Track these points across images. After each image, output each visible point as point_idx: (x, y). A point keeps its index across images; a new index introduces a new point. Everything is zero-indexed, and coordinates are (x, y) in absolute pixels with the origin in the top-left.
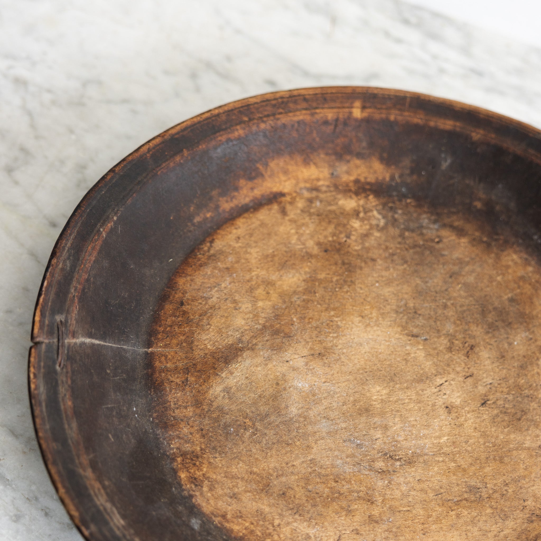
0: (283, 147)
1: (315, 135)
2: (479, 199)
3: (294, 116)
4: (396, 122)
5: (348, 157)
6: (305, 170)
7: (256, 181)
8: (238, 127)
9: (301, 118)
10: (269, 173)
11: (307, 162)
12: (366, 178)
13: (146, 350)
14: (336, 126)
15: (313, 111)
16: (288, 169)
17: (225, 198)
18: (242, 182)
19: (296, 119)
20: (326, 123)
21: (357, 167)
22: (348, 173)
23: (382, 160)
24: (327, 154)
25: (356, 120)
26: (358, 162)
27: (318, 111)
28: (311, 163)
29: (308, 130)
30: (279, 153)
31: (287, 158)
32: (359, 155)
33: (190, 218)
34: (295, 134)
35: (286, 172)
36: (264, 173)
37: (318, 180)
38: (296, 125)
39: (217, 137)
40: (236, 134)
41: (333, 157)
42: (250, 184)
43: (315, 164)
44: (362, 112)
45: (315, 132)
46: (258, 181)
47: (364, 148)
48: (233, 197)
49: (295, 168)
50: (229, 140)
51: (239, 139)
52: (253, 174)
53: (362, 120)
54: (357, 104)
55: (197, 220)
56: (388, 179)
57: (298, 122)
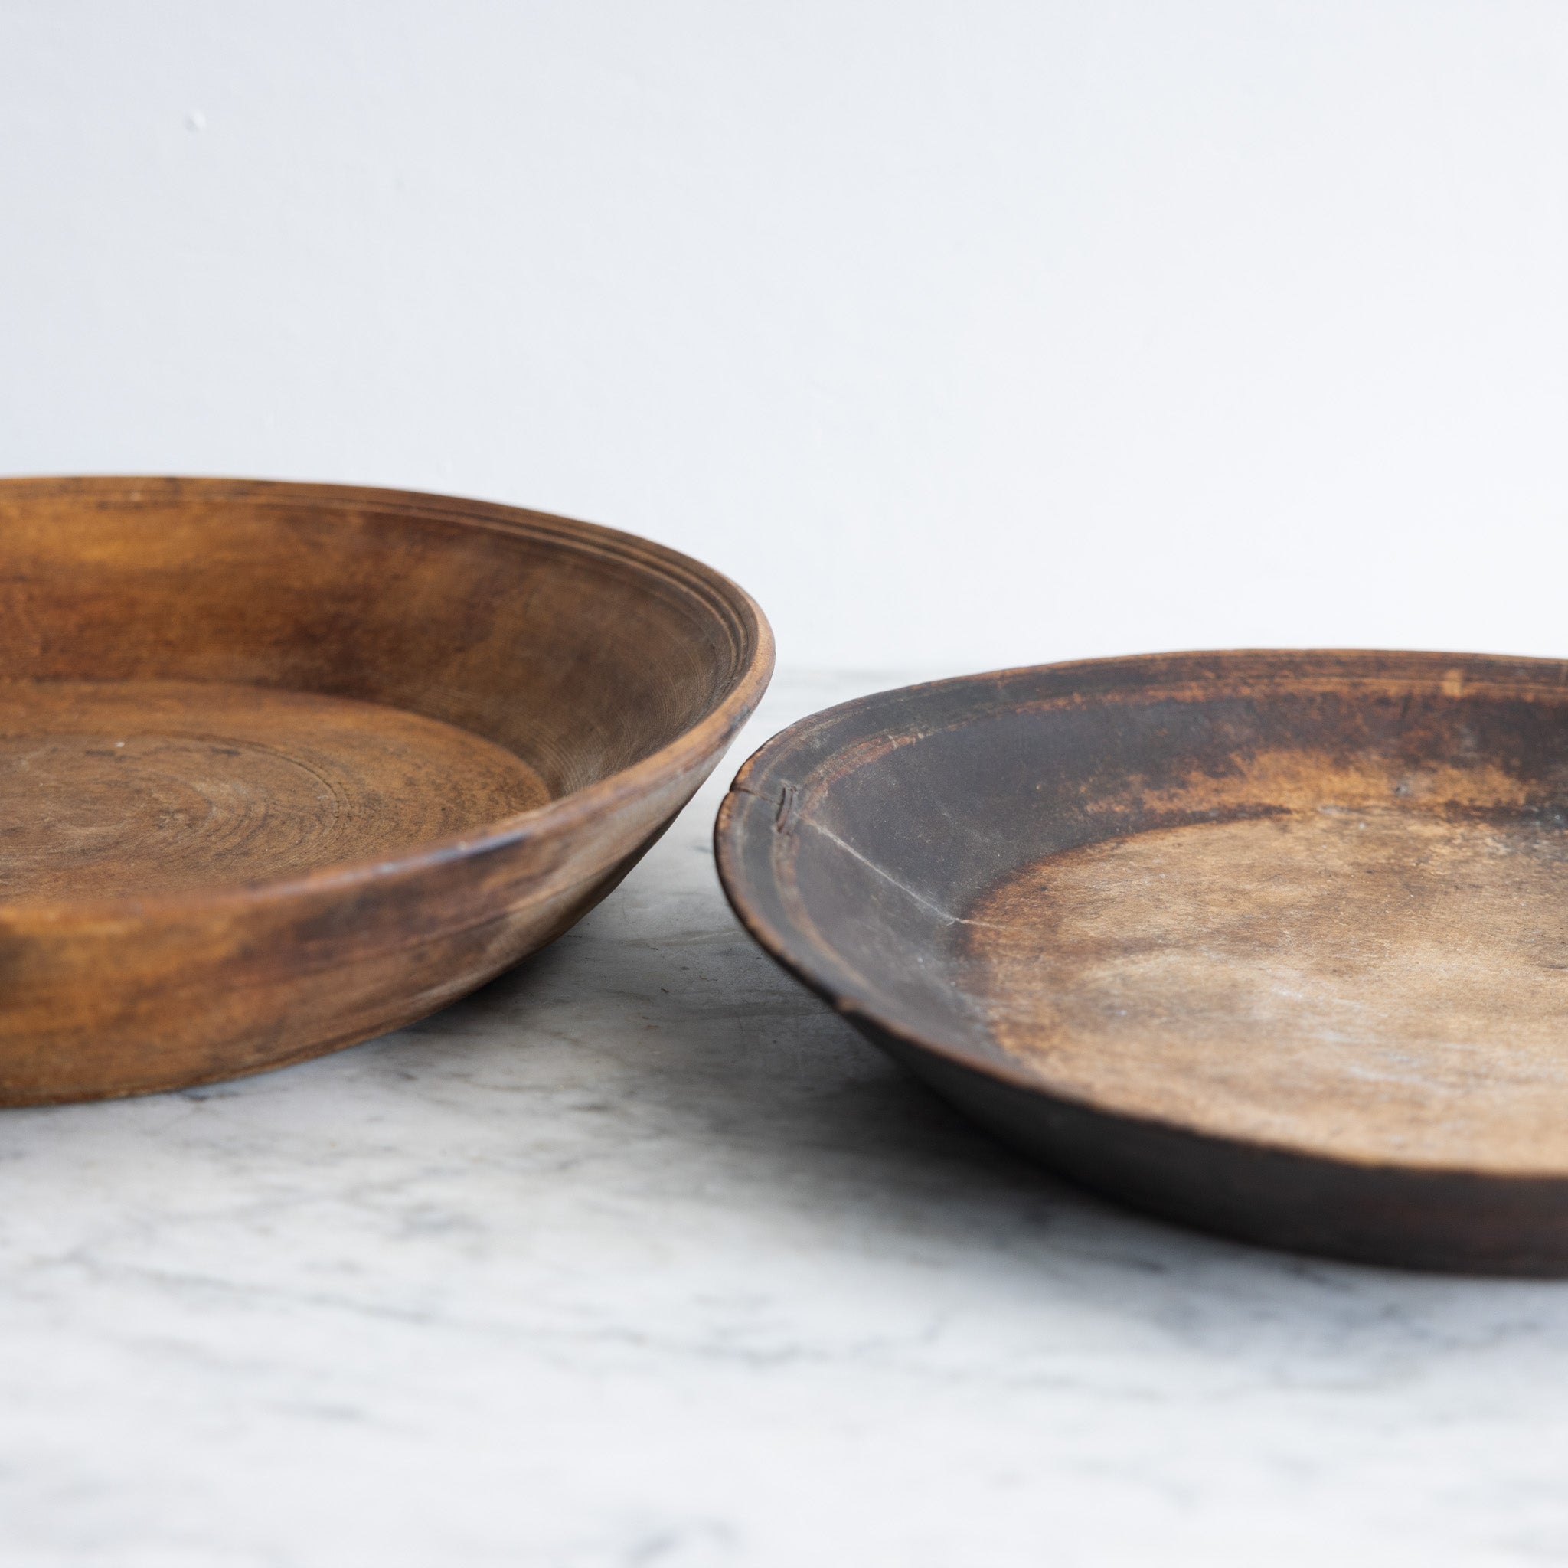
0: (1288, 735)
1: (1359, 720)
3: (1316, 683)
4: (1538, 704)
5: (1433, 764)
6: (1336, 779)
7: (1227, 780)
8: (1193, 684)
9: (1329, 688)
10: (1256, 773)
11: (1341, 765)
12: (1471, 800)
13: (958, 919)
14: (1406, 709)
15: (1356, 680)
16: (1299, 773)
17: (1157, 793)
18: (1196, 776)
19: (1319, 689)
20: (1384, 701)
21: (1453, 781)
22: (1432, 791)
23: (1507, 770)
24: (1384, 755)
25: (1451, 700)
26: (1455, 773)
27: (1367, 680)
28: (1351, 768)
29: (1344, 710)
30: (1280, 743)
31: (1298, 754)
32: (1458, 763)
33: (1079, 802)
34: (1315, 715)
35: (1294, 777)
36: (1245, 769)
37: (1366, 797)
38: (1319, 699)
39: (1147, 690)
40: (1188, 694)
41: (1400, 761)
42: (1213, 783)
43: (1357, 769)
44: (1463, 686)
45: (1359, 716)
46: (1231, 781)
47: (1468, 750)
48: (1175, 795)
49: (1313, 772)
50: (1171, 701)
51: (1195, 703)
52: (1222, 768)
53: (1464, 701)
54: (1454, 674)
55: (1091, 808)
56: (1522, 801)
57: (1324, 695)
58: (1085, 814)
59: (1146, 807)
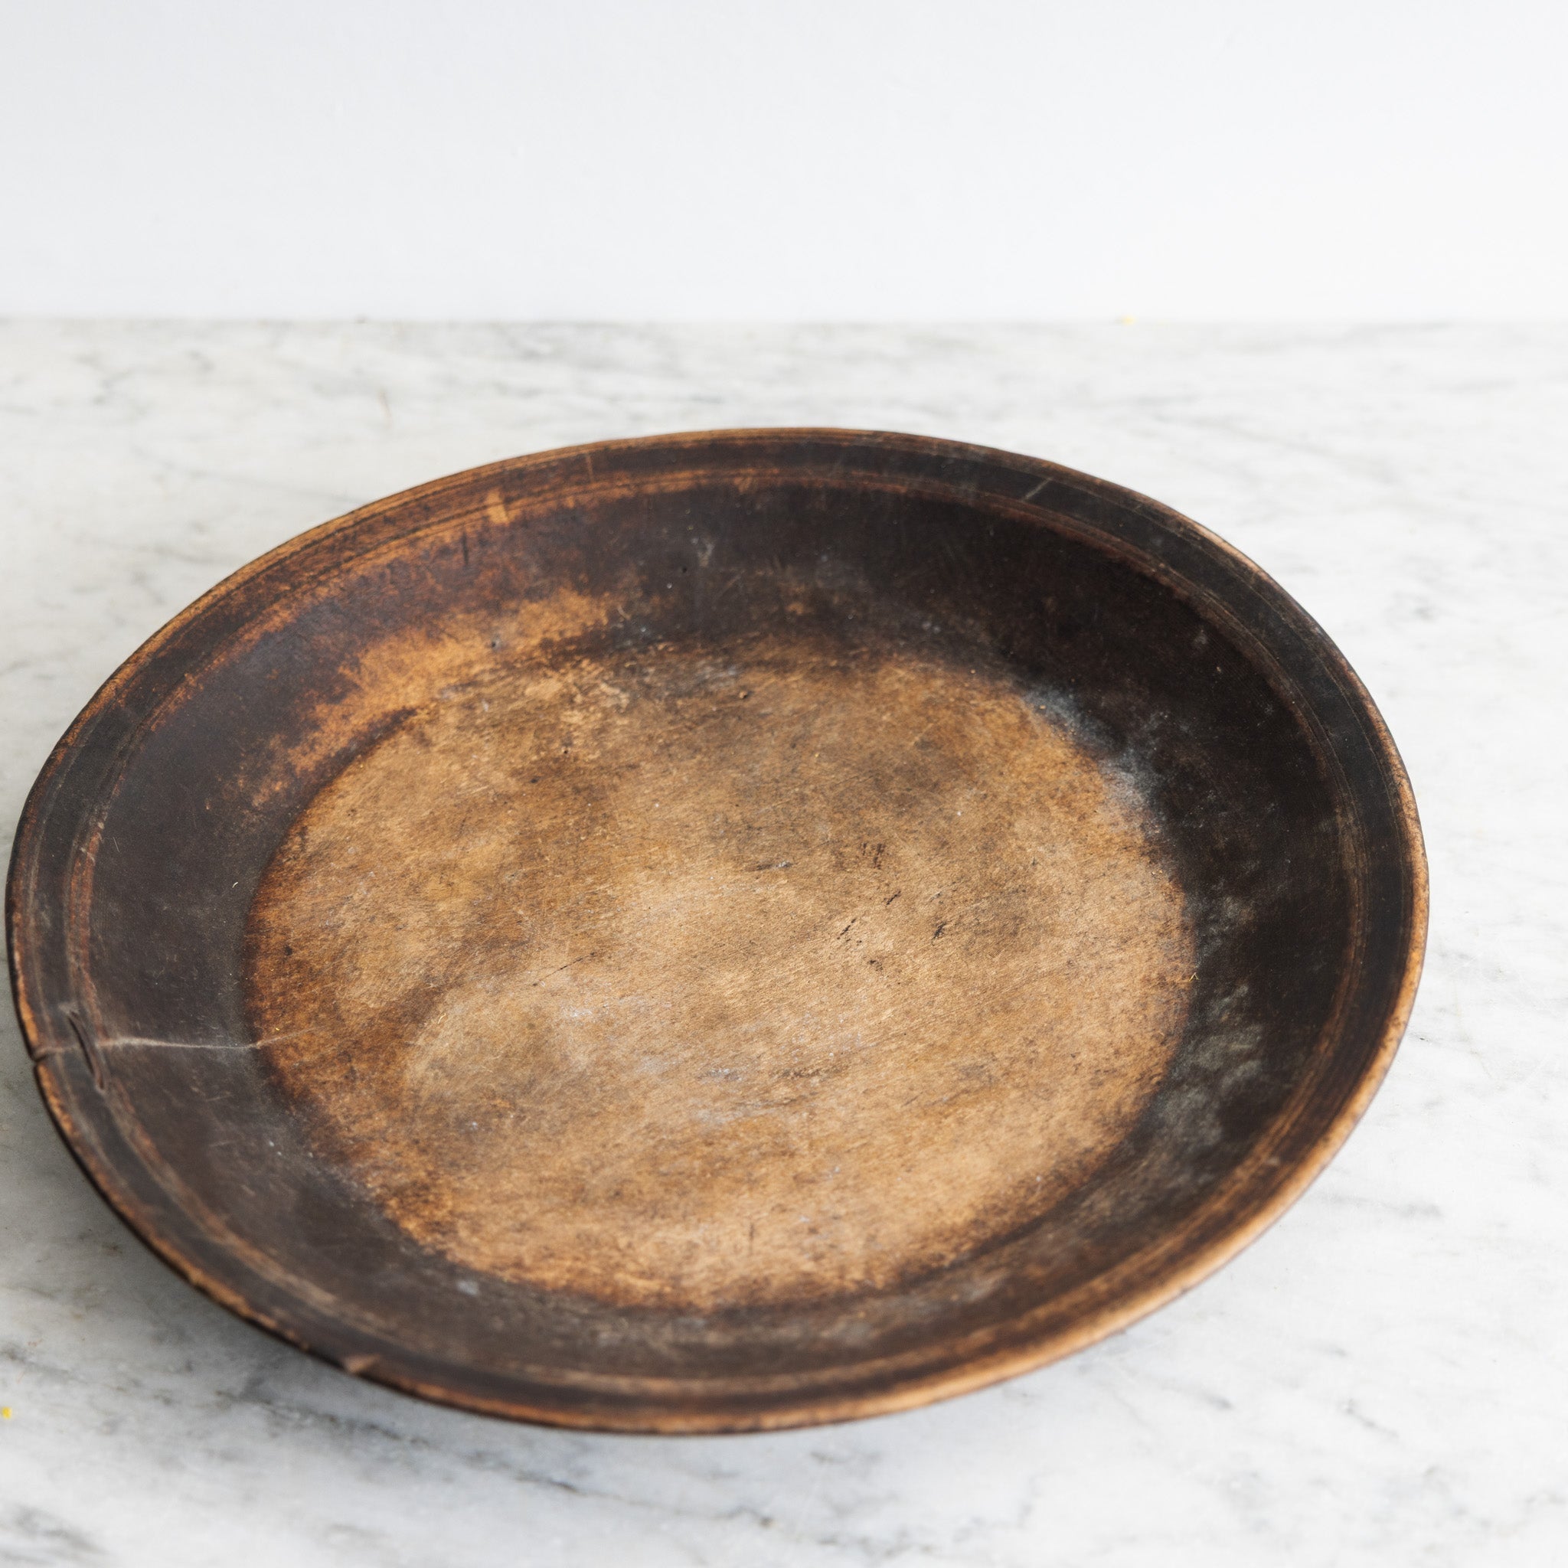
0: (377, 623)
1: (431, 581)
2: (796, 597)
3: (378, 556)
4: (580, 508)
5: (513, 605)
6: (436, 654)
7: (347, 701)
8: (276, 607)
9: (392, 556)
10: (367, 680)
11: (434, 637)
12: (561, 633)
13: (251, 1046)
14: (466, 552)
15: (412, 536)
16: (402, 662)
17: (298, 748)
18: (321, 710)
19: (383, 561)
20: (444, 551)
21: (537, 617)
22: (523, 634)
23: (580, 589)
24: (468, 611)
25: (502, 528)
26: (534, 607)
27: (420, 534)
28: (444, 637)
29: (414, 576)
30: (374, 636)
31: (393, 641)
32: (533, 594)
33: (244, 801)
34: (391, 591)
35: (400, 669)
36: (357, 681)
37: (469, 664)
38: (388, 571)
39: (242, 635)
40: (277, 620)
41: (483, 613)
42: (338, 710)
43: (450, 636)
44: (507, 509)
45: (429, 575)
46: (352, 699)
47: (537, 578)
48: (314, 741)
49: (415, 654)
50: (267, 637)
51: (286, 628)
52: (338, 690)
53: (513, 525)
54: (493, 498)
55: (257, 801)
56: (605, 621)
57: (389, 566)
58: (254, 811)
59: (298, 769)
